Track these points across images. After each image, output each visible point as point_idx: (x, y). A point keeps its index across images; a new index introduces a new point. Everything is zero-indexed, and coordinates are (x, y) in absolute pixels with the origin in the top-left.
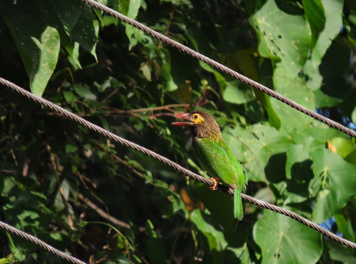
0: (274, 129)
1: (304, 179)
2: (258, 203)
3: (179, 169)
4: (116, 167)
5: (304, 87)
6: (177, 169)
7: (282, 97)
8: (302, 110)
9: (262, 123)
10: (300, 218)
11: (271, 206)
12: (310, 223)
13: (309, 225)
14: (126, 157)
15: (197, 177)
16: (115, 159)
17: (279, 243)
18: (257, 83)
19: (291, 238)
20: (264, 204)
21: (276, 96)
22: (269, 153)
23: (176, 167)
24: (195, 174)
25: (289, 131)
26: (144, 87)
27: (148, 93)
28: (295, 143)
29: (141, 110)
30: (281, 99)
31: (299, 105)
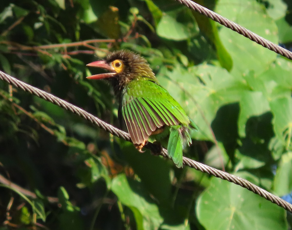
0: (225, 71)
1: (262, 138)
2: (199, 167)
3: (97, 123)
4: (19, 120)
5: (265, 16)
6: (94, 123)
7: (239, 28)
8: (264, 44)
9: (209, 63)
10: (253, 188)
11: (216, 172)
12: (267, 194)
13: (265, 196)
14: (32, 108)
15: (120, 134)
16: (17, 110)
17: (230, 222)
18: (206, 9)
19: (245, 215)
20: (207, 169)
21: (231, 27)
22: (217, 102)
23: (93, 120)
24: (118, 129)
25: (245, 74)
26: (56, 16)
27: (60, 24)
28: (251, 90)
29: (51, 46)
30: (238, 30)
31: (261, 38)
